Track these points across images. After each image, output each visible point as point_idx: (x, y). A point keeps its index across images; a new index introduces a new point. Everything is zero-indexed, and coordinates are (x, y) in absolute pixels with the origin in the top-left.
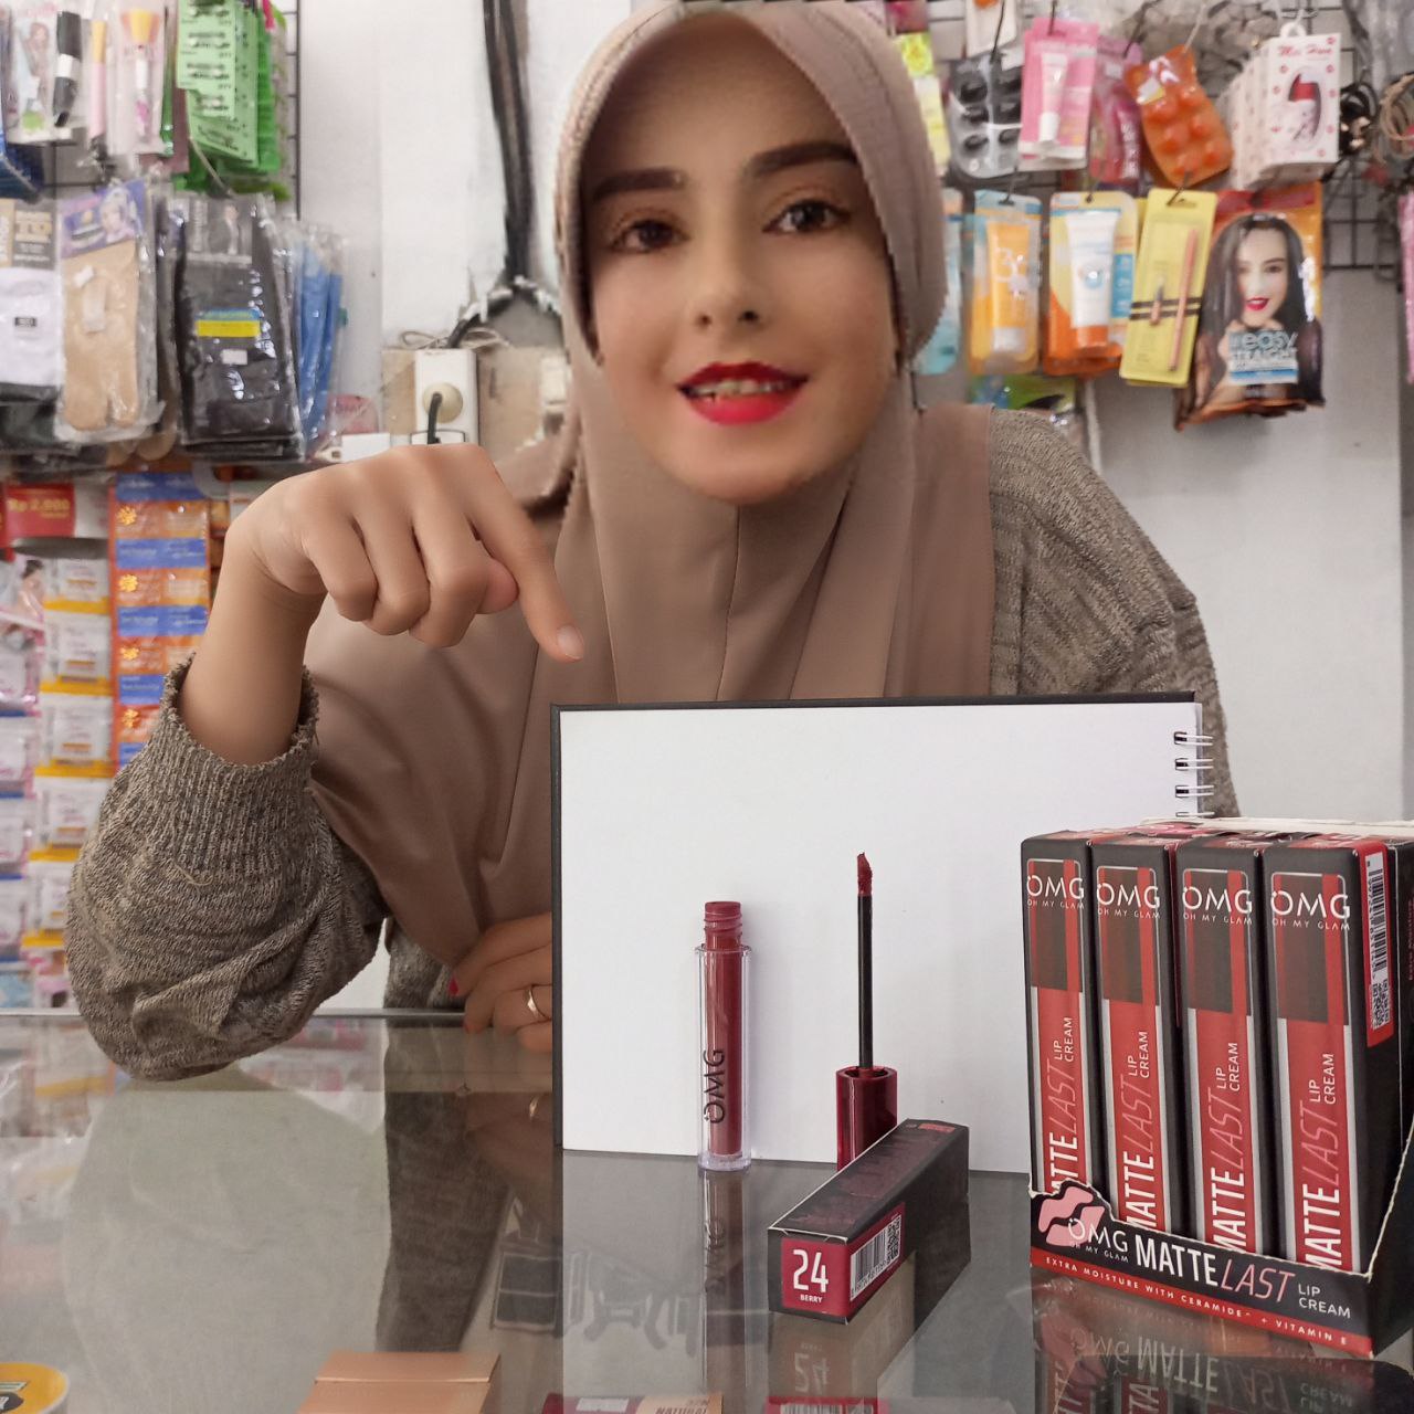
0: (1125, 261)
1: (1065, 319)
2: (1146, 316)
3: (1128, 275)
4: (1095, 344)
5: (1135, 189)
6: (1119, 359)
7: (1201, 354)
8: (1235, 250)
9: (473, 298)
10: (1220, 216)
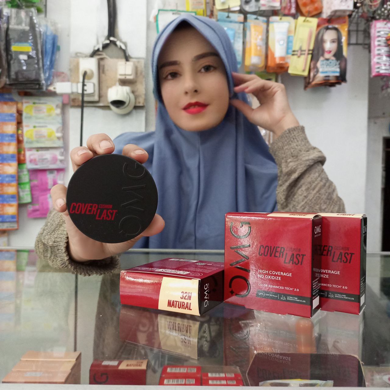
0: (291, 38)
1: (273, 55)
2: (297, 54)
3: (292, 42)
4: (281, 62)
5: (295, 16)
6: (288, 67)
7: (312, 66)
8: (322, 36)
9: (98, 43)
10: (318, 26)
